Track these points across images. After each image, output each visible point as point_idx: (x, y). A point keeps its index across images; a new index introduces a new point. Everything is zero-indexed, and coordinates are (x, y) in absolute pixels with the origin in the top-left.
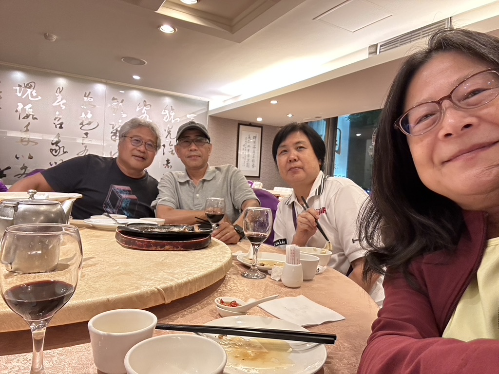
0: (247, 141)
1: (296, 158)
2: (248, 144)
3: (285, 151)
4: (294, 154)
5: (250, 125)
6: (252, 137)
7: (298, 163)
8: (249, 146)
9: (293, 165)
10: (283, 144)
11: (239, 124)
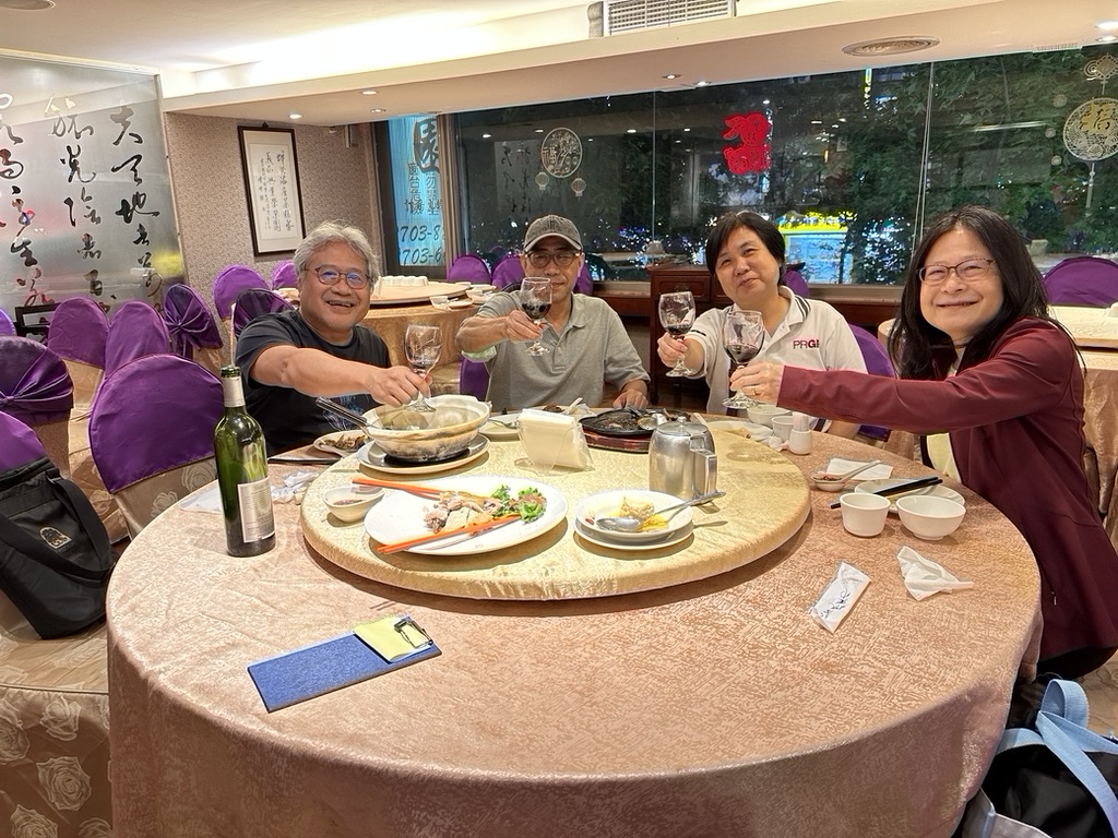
0: (266, 166)
1: (747, 268)
2: (268, 175)
3: (728, 261)
4: (742, 263)
5: (265, 127)
6: (274, 159)
7: (752, 274)
8: (271, 180)
9: (744, 278)
10: (723, 251)
11: (241, 129)
